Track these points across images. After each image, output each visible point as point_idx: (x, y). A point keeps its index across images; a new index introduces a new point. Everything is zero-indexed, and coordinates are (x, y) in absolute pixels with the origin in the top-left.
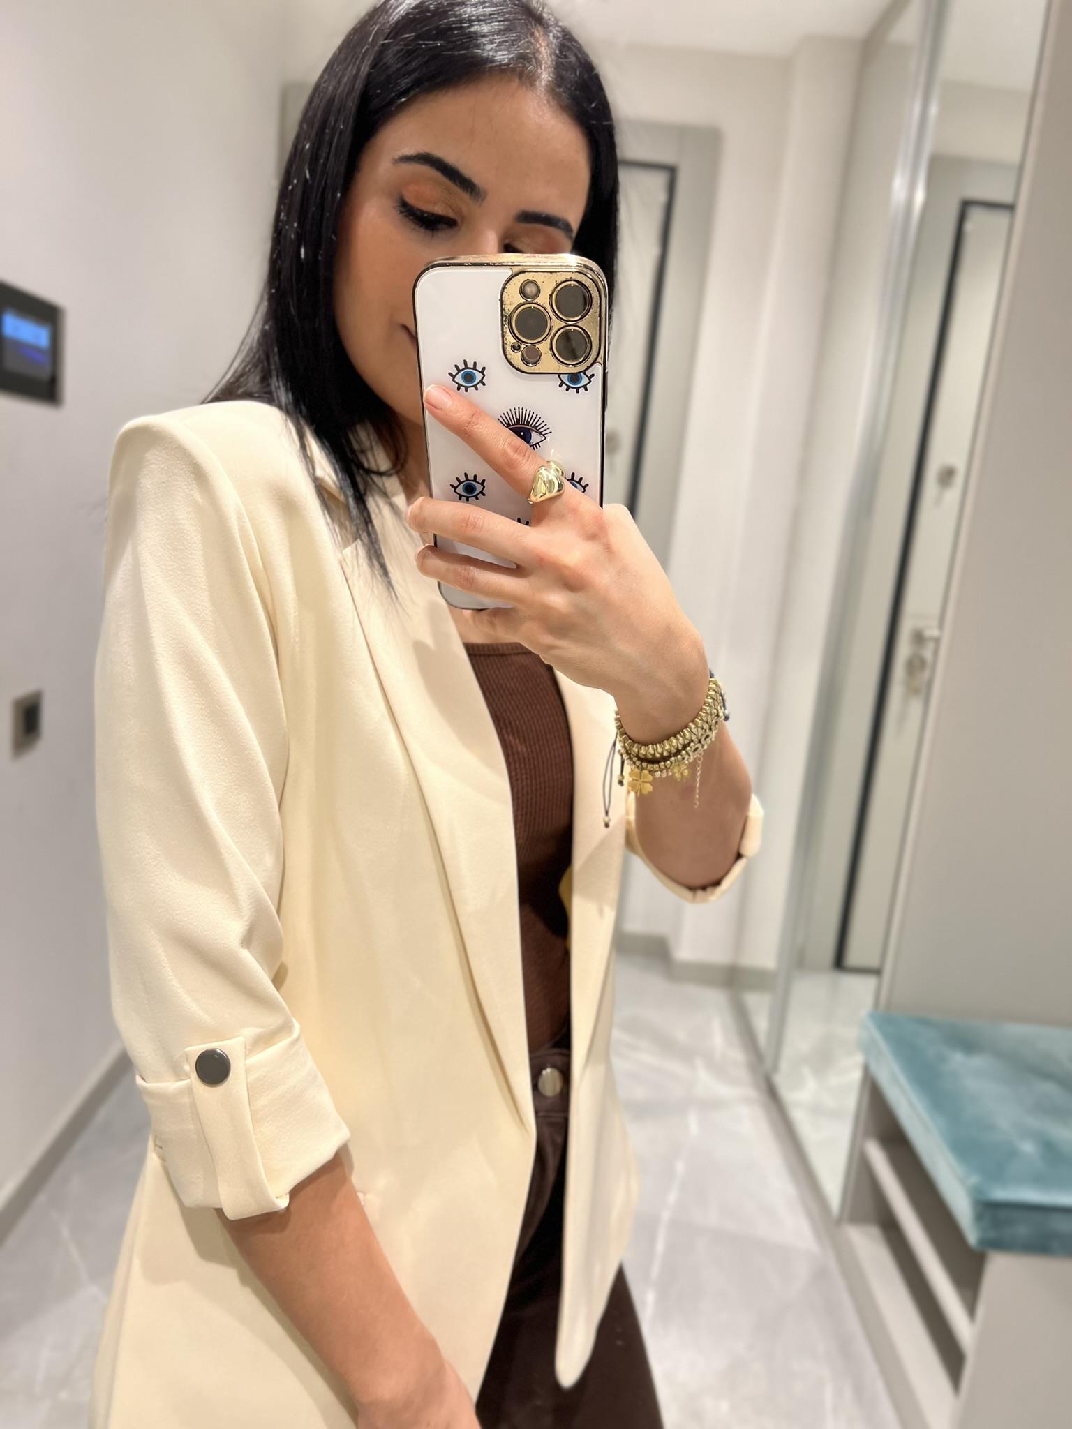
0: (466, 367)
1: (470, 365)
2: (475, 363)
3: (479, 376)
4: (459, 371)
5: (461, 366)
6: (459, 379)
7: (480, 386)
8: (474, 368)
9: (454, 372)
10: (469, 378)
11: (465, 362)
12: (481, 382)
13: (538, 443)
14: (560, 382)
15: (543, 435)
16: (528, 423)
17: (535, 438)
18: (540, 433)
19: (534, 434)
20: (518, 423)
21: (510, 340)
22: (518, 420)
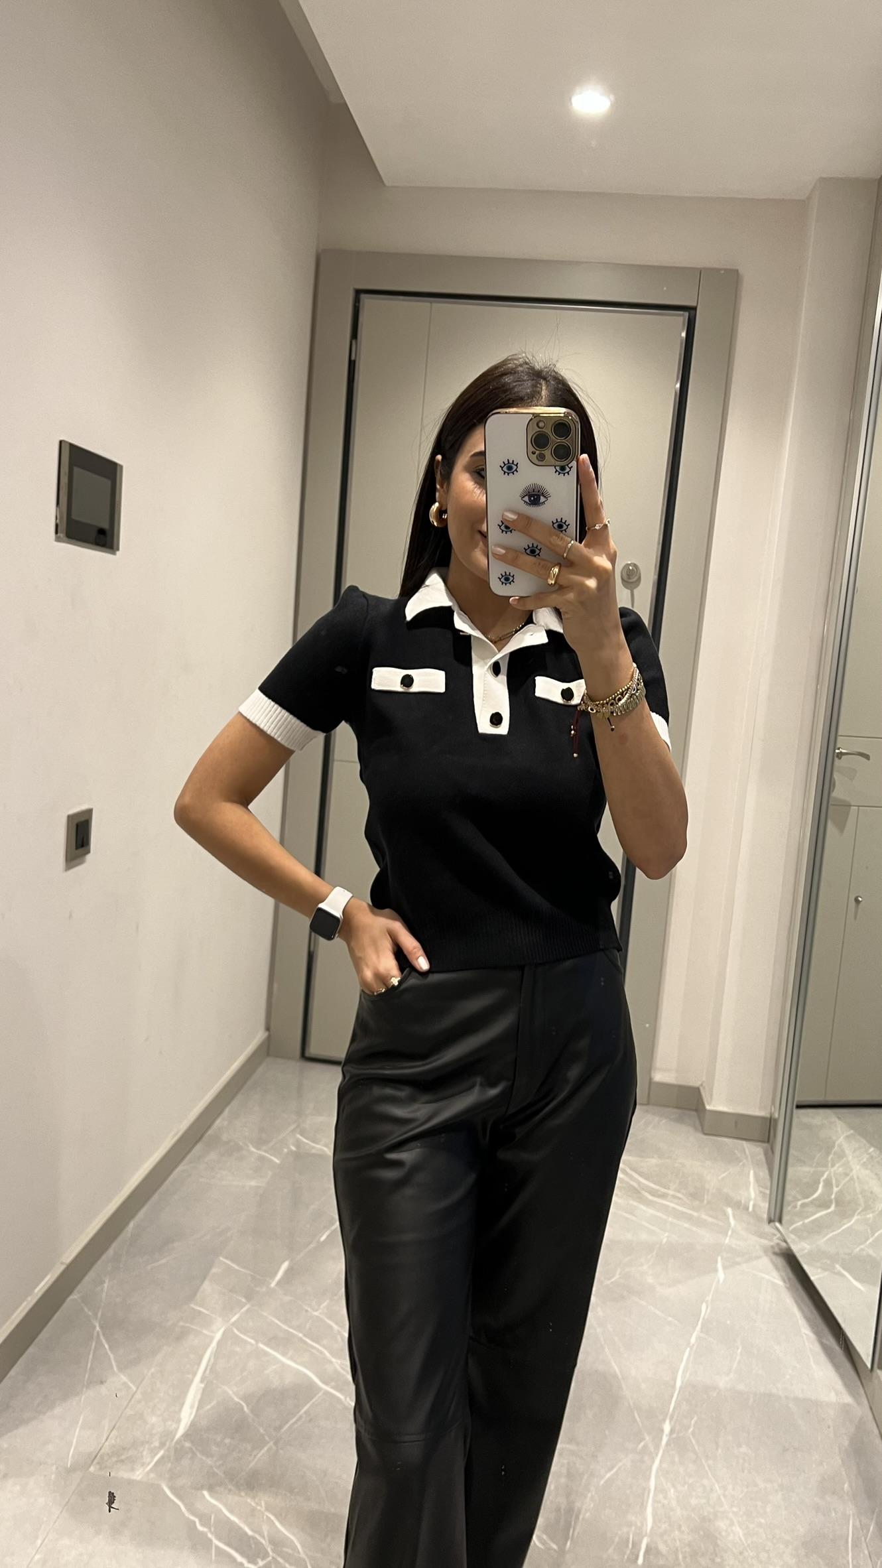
0: (509, 463)
1: (511, 462)
2: (513, 461)
3: (515, 467)
4: (505, 465)
5: (506, 462)
6: (505, 469)
7: (515, 472)
8: (513, 463)
9: (503, 465)
10: (510, 468)
11: (508, 460)
12: (516, 470)
13: (544, 502)
14: (555, 470)
15: (548, 498)
16: (539, 491)
17: (542, 499)
18: (545, 497)
19: (542, 497)
21: (531, 449)
22: (534, 490)
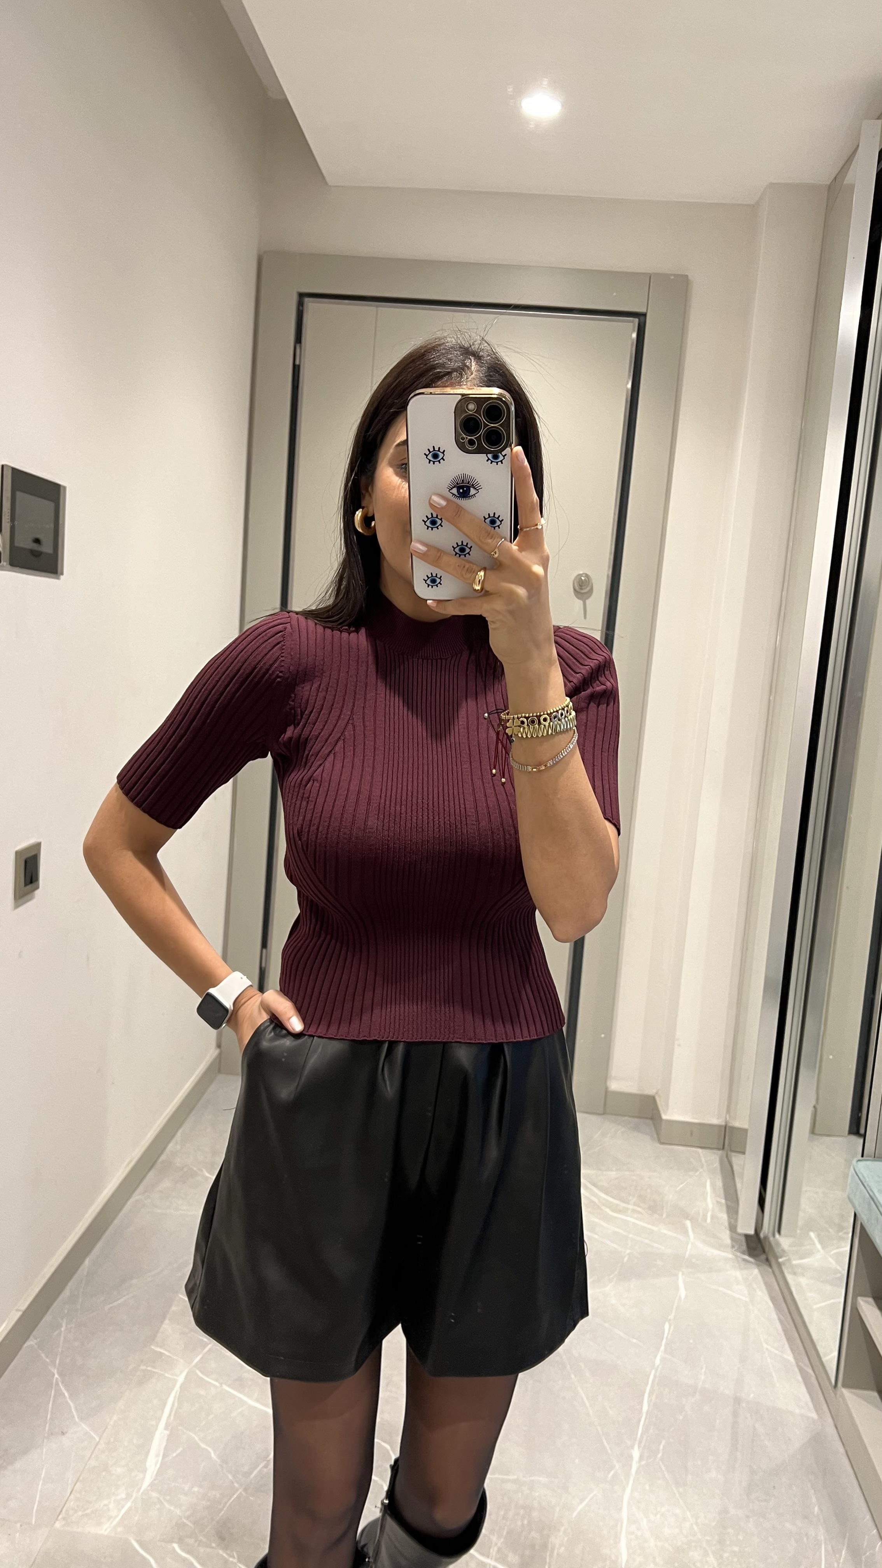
0: (434, 450)
1: (436, 449)
2: (439, 448)
3: (441, 455)
4: (430, 452)
5: (431, 450)
6: (430, 457)
7: (442, 461)
8: (439, 451)
10: (435, 456)
11: (433, 447)
12: (442, 458)
13: (474, 495)
14: (487, 459)
15: (478, 490)
16: (469, 482)
17: (472, 491)
18: (476, 489)
19: (471, 489)
20: (463, 483)
21: (460, 435)
22: (463, 481)
